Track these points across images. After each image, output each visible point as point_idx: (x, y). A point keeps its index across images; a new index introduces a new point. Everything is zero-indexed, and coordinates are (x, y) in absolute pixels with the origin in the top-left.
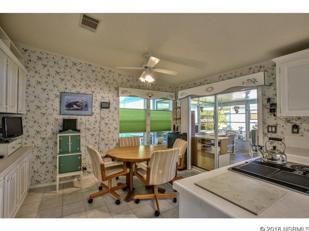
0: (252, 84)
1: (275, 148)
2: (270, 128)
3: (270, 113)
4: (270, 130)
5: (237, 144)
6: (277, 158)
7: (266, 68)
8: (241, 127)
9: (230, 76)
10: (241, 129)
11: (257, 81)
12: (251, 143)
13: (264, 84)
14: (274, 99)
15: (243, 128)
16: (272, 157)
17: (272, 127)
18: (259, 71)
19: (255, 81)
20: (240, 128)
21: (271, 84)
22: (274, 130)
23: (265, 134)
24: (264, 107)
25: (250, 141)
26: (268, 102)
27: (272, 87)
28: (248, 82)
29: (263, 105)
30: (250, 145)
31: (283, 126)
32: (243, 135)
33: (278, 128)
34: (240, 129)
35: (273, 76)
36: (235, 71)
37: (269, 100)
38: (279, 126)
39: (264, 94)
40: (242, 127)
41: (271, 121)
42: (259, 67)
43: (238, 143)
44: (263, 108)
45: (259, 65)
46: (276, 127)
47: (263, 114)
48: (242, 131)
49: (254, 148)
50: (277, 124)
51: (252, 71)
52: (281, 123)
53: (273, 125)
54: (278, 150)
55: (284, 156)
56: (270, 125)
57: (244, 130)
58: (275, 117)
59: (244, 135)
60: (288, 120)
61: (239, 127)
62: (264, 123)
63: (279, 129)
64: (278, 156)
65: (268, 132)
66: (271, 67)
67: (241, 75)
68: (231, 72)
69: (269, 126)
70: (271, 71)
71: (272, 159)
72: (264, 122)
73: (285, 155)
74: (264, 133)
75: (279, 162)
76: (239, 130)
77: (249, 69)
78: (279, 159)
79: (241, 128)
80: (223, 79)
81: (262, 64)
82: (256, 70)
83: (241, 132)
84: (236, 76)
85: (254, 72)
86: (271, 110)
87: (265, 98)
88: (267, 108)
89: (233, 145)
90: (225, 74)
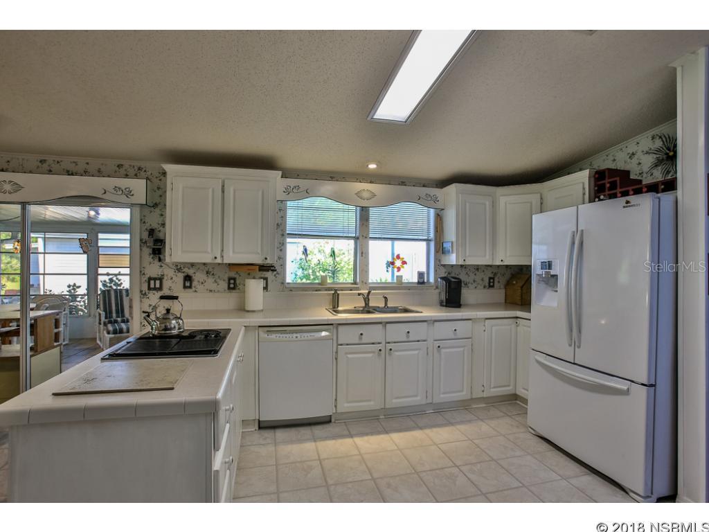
0: (123, 199)
1: (168, 311)
2: (152, 282)
3: (152, 256)
4: (152, 286)
5: (66, 326)
6: (173, 326)
7: (149, 173)
8: (75, 285)
9: (72, 168)
10: (74, 289)
11: (133, 195)
12: (103, 319)
13: (145, 203)
14: (160, 231)
15: (79, 287)
16: (165, 326)
17: (155, 279)
18: (136, 175)
19: (129, 193)
20: (72, 288)
21: (155, 205)
22: (158, 286)
23: (144, 292)
24: (142, 244)
25: (100, 314)
26: (149, 235)
27: (157, 211)
28: (115, 192)
29: (141, 240)
30: (100, 324)
31: (172, 278)
32: (78, 303)
33: (164, 281)
34: (69, 291)
35: (160, 192)
36: (87, 161)
37: (152, 232)
38: (165, 278)
39: (143, 221)
40: (77, 285)
41: (154, 269)
42: (136, 168)
43: (68, 325)
44: (141, 246)
45: (137, 164)
46: (161, 279)
47: (141, 257)
48: (77, 293)
49: (110, 328)
50: (163, 275)
51: (122, 171)
52: (169, 272)
53: (156, 276)
54: (173, 314)
55: (181, 322)
56: (152, 276)
57: (82, 291)
58: (159, 264)
59: (81, 303)
60: (179, 268)
61: (69, 286)
62: (142, 274)
63: (166, 284)
64: (174, 322)
65: (149, 288)
66: (157, 175)
67: (100, 173)
68: (75, 161)
69: (150, 279)
70: (156, 181)
71: (166, 329)
72: (143, 272)
73: (182, 319)
74: (141, 291)
75: (175, 332)
76: (68, 293)
77: (118, 166)
78: (175, 327)
79: (75, 287)
80: (50, 171)
81: (142, 164)
82: (132, 172)
83: (74, 297)
84: (85, 173)
85: (127, 176)
86: (154, 250)
87: (145, 227)
88: (148, 247)
89: (56, 331)
90: (59, 160)
